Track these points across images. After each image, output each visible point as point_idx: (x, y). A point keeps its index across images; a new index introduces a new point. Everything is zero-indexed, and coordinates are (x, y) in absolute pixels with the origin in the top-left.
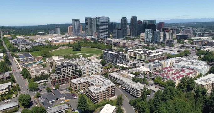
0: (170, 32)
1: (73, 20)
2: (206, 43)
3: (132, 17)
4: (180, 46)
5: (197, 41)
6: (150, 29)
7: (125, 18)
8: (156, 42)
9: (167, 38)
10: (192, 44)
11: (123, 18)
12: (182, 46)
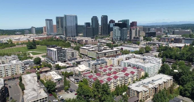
0: (136, 29)
1: (46, 20)
2: (173, 39)
3: (102, 16)
4: (147, 43)
5: (164, 38)
6: (118, 27)
7: (96, 17)
8: (123, 40)
9: (133, 35)
10: (160, 41)
11: (93, 17)
12: (149, 44)
